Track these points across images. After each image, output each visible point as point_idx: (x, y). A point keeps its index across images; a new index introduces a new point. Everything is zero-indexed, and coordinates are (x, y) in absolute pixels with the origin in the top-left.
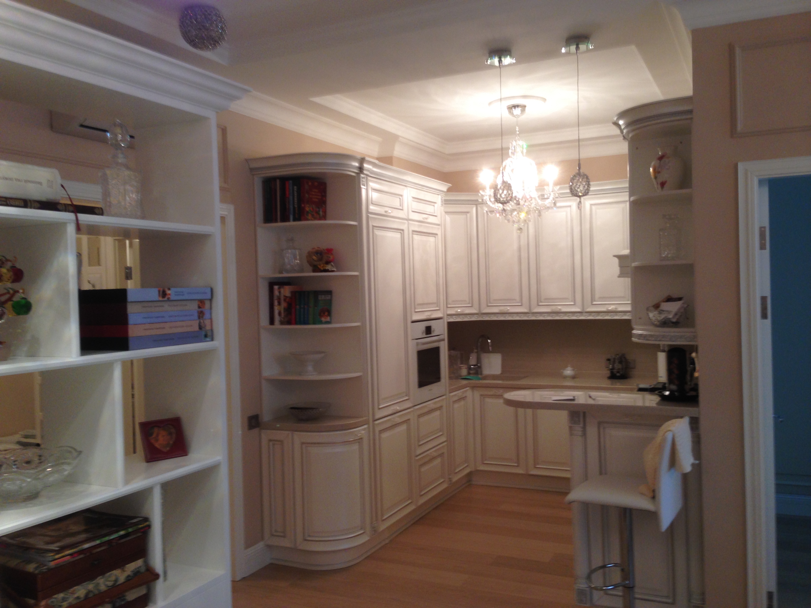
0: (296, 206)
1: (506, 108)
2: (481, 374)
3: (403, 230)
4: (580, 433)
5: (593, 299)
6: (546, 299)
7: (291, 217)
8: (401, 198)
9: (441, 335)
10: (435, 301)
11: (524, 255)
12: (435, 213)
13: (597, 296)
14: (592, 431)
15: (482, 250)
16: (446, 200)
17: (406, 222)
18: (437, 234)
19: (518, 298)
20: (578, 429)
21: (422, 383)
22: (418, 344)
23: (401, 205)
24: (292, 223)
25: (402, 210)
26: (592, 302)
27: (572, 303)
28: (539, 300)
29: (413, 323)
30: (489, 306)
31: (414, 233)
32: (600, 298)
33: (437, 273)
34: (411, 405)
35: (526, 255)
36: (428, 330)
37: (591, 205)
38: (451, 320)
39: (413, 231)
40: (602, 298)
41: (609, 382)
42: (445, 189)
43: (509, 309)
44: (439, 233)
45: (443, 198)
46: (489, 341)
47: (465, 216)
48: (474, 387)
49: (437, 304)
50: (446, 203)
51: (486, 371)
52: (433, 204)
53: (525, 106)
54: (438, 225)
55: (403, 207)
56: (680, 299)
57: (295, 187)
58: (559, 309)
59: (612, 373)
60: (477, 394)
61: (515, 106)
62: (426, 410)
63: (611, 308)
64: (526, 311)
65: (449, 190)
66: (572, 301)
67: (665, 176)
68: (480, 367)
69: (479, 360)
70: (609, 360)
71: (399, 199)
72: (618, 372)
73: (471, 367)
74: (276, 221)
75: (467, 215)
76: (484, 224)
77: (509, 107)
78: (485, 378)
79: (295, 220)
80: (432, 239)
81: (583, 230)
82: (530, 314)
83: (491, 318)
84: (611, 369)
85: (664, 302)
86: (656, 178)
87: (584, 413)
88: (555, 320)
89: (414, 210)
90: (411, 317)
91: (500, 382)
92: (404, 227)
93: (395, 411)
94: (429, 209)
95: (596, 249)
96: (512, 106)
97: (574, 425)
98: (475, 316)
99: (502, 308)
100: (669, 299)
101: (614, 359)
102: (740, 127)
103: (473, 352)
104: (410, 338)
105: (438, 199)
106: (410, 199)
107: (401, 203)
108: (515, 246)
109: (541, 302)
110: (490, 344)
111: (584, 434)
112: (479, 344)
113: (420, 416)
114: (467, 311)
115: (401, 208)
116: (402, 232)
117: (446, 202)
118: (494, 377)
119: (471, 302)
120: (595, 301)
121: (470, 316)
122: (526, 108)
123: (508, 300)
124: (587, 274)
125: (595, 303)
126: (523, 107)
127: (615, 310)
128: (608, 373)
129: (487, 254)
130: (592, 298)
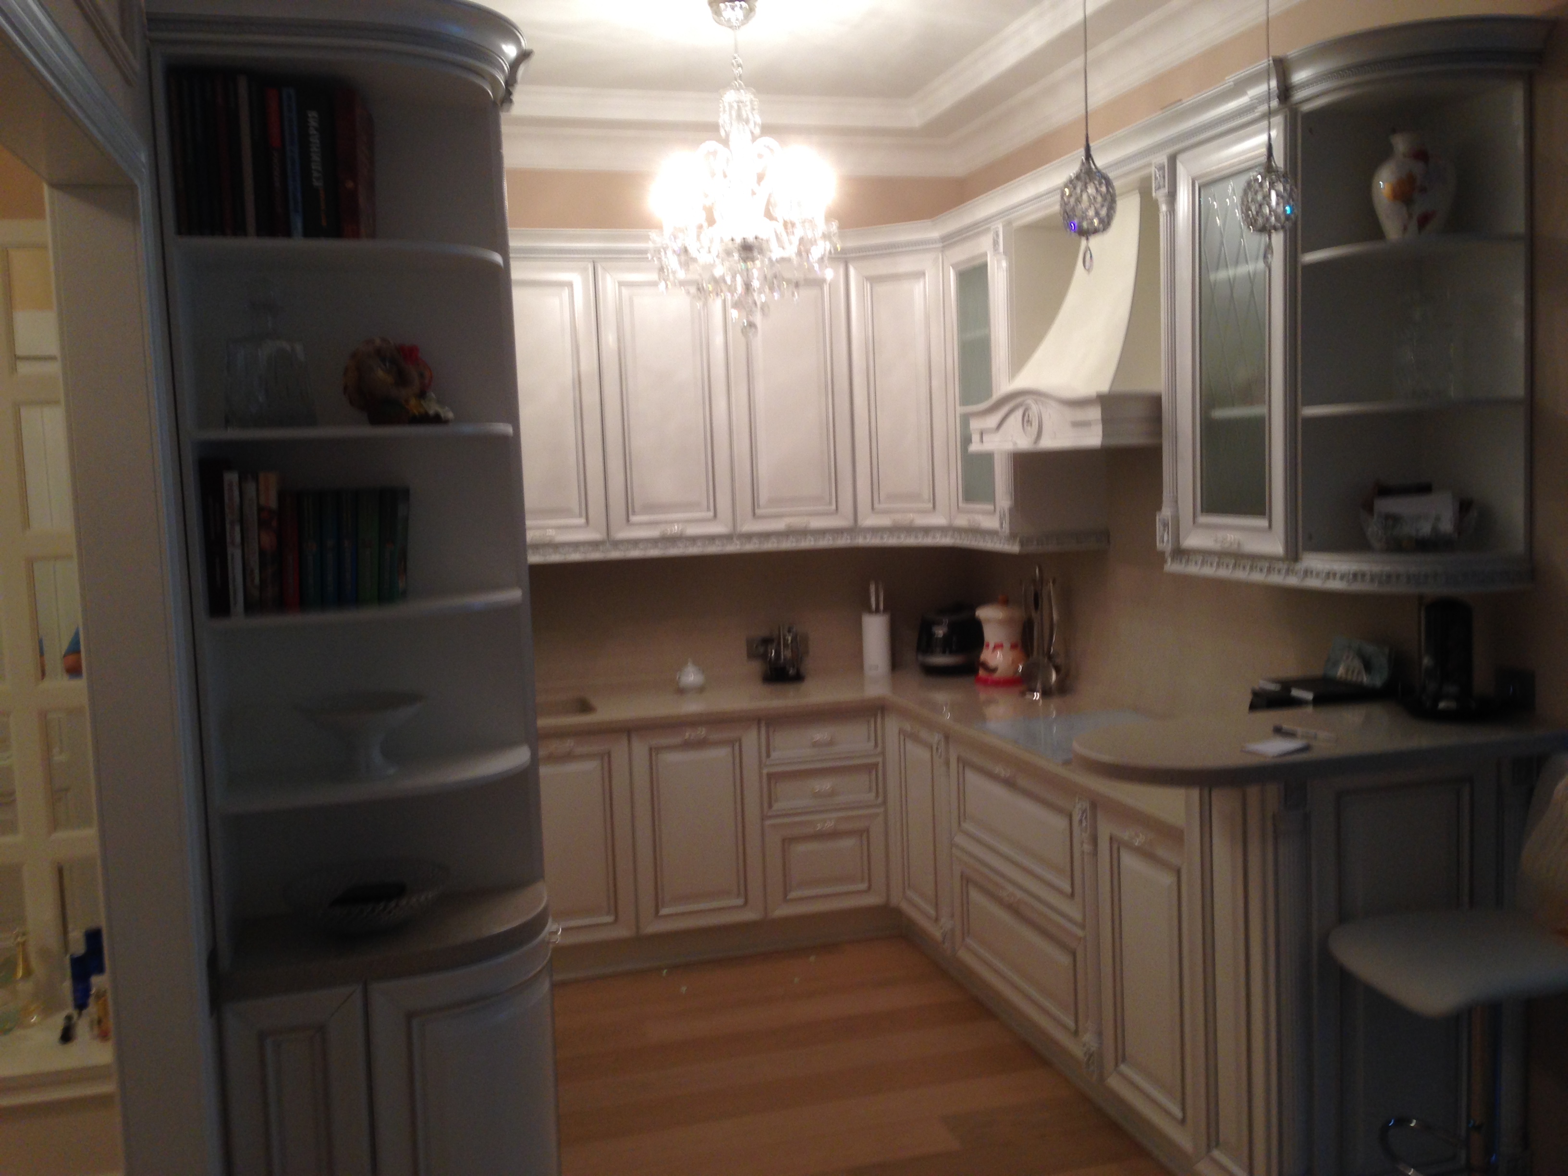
0: (318, 184)
5: (755, 504)
6: (645, 507)
7: (298, 223)
19: (575, 505)
24: (298, 244)
26: (754, 510)
27: (710, 515)
32: (771, 500)
40: (774, 501)
43: (554, 535)
56: (1424, 488)
57: (313, 117)
58: (677, 530)
63: (799, 522)
64: (598, 537)
66: (708, 510)
74: (239, 230)
79: (309, 233)
82: (608, 546)
84: (773, 661)
85: (1377, 496)
99: (536, 533)
109: (635, 514)
120: (760, 508)
123: (553, 510)
125: (760, 512)
127: (803, 526)
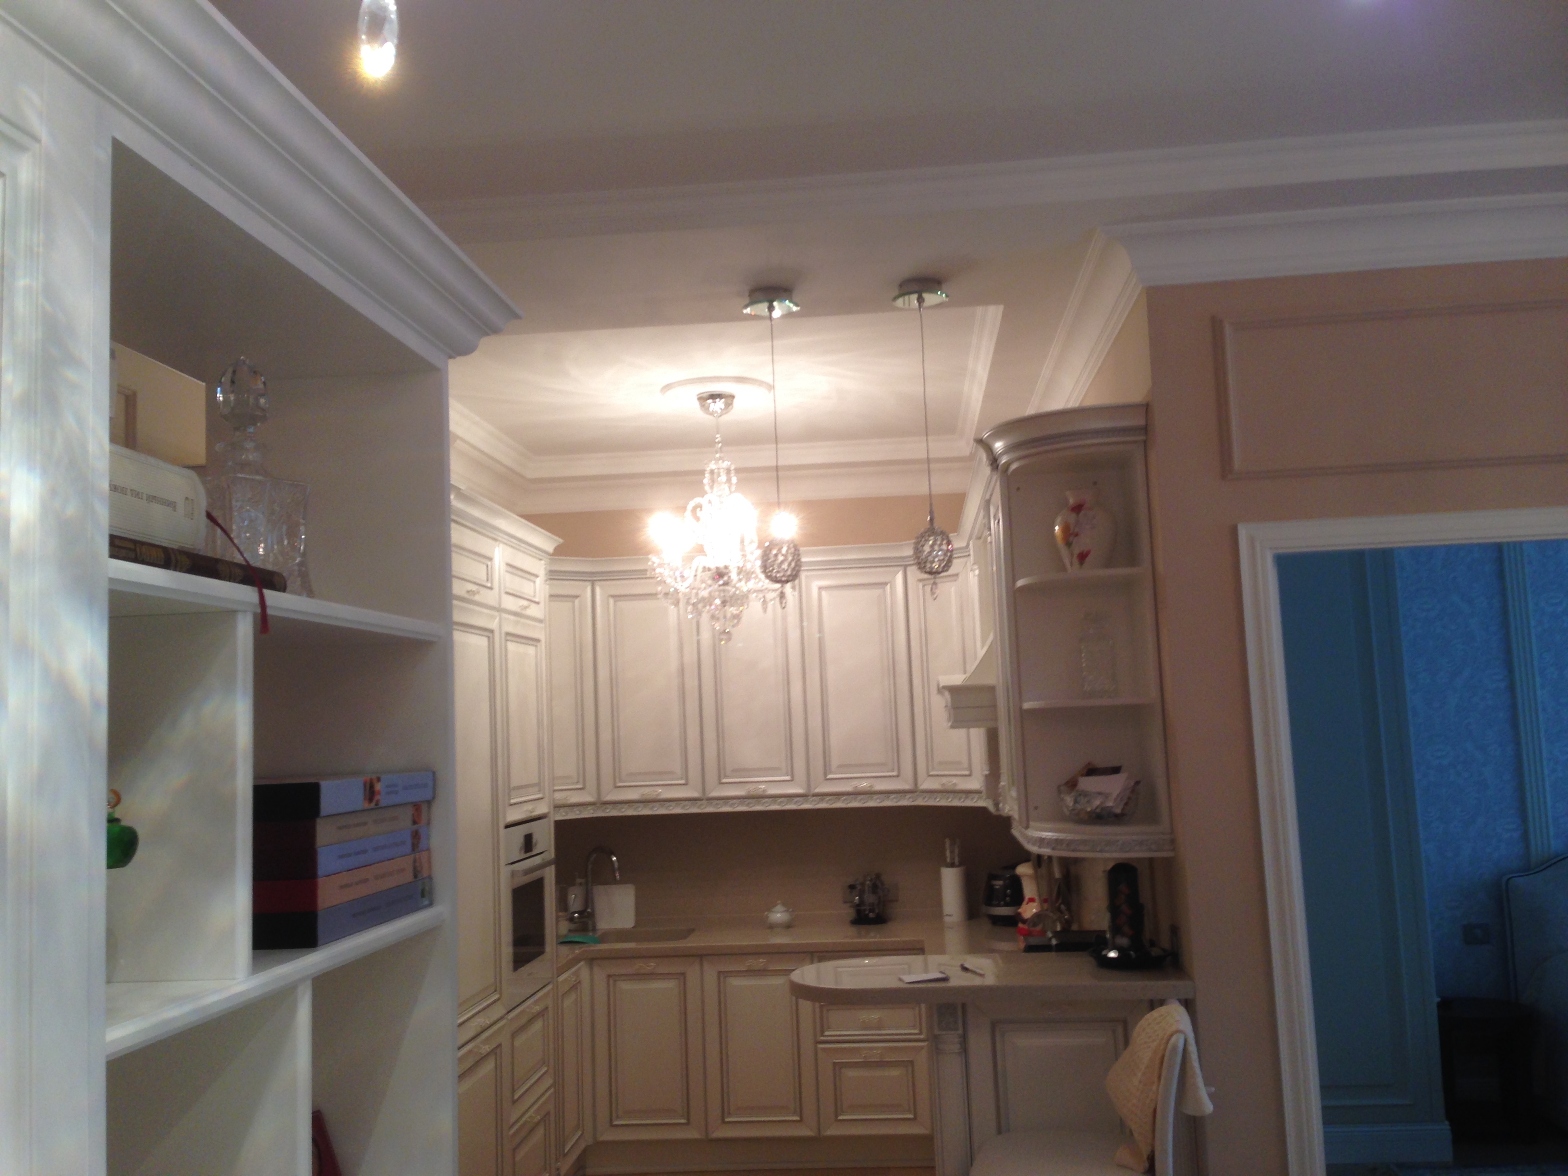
1: (696, 398)
2: (594, 929)
3: (492, 631)
4: (956, 1048)
5: (826, 770)
6: (735, 771)
8: (489, 563)
9: (545, 851)
10: (536, 781)
11: (691, 683)
12: (534, 596)
13: (835, 762)
14: (980, 1043)
15: (603, 674)
16: (551, 572)
17: (496, 614)
18: (538, 641)
19: (678, 768)
20: (951, 1041)
21: (520, 961)
22: (513, 874)
23: (490, 578)
25: (491, 588)
26: (825, 774)
27: (788, 778)
28: (721, 772)
29: (508, 829)
30: (620, 787)
31: (509, 638)
32: (840, 766)
33: (540, 723)
34: (503, 1011)
35: (696, 683)
36: (528, 843)
37: (820, 588)
38: (559, 817)
39: (508, 634)
40: (843, 767)
41: (852, 930)
42: (550, 547)
43: (661, 792)
44: (542, 638)
45: (549, 568)
46: (614, 859)
47: (569, 605)
48: (592, 961)
49: (539, 785)
50: (551, 577)
51: (604, 923)
52: (532, 578)
53: (733, 397)
54: (540, 621)
55: (492, 583)
56: (1116, 770)
58: (762, 790)
59: (859, 912)
60: (600, 975)
61: (714, 396)
62: (524, 1020)
63: (864, 785)
64: (695, 794)
65: (559, 551)
66: (787, 774)
67: (1083, 543)
68: (592, 915)
69: (588, 900)
70: (852, 887)
71: (485, 567)
72: (871, 911)
73: (574, 917)
75: (574, 602)
76: (609, 621)
77: (701, 395)
78: (605, 937)
80: (531, 650)
81: (806, 636)
82: (704, 802)
83: (623, 812)
84: (858, 905)
85: (1082, 775)
86: (1068, 544)
87: (964, 1006)
88: (755, 812)
89: (508, 590)
90: (505, 817)
91: (632, 945)
92: (494, 625)
93: (479, 1030)
94: (527, 588)
95: (832, 671)
96: (707, 394)
97: (944, 1032)
98: (589, 808)
99: (646, 791)
100: (1091, 771)
101: (863, 884)
102: (1237, 464)
103: (574, 885)
104: (503, 862)
105: (539, 567)
106: (503, 567)
107: (490, 573)
108: (674, 665)
109: (726, 776)
110: (616, 865)
111: (964, 1050)
112: (590, 867)
113: (514, 1035)
114: (575, 798)
115: (489, 585)
116: (490, 635)
117: (553, 576)
118: (622, 935)
119: (581, 780)
120: (831, 773)
121: (581, 808)
122: (735, 401)
123: (660, 773)
124: (815, 723)
125: (829, 776)
126: (729, 398)
127: (869, 789)
128: (849, 912)
129: (613, 682)
130: (825, 766)
